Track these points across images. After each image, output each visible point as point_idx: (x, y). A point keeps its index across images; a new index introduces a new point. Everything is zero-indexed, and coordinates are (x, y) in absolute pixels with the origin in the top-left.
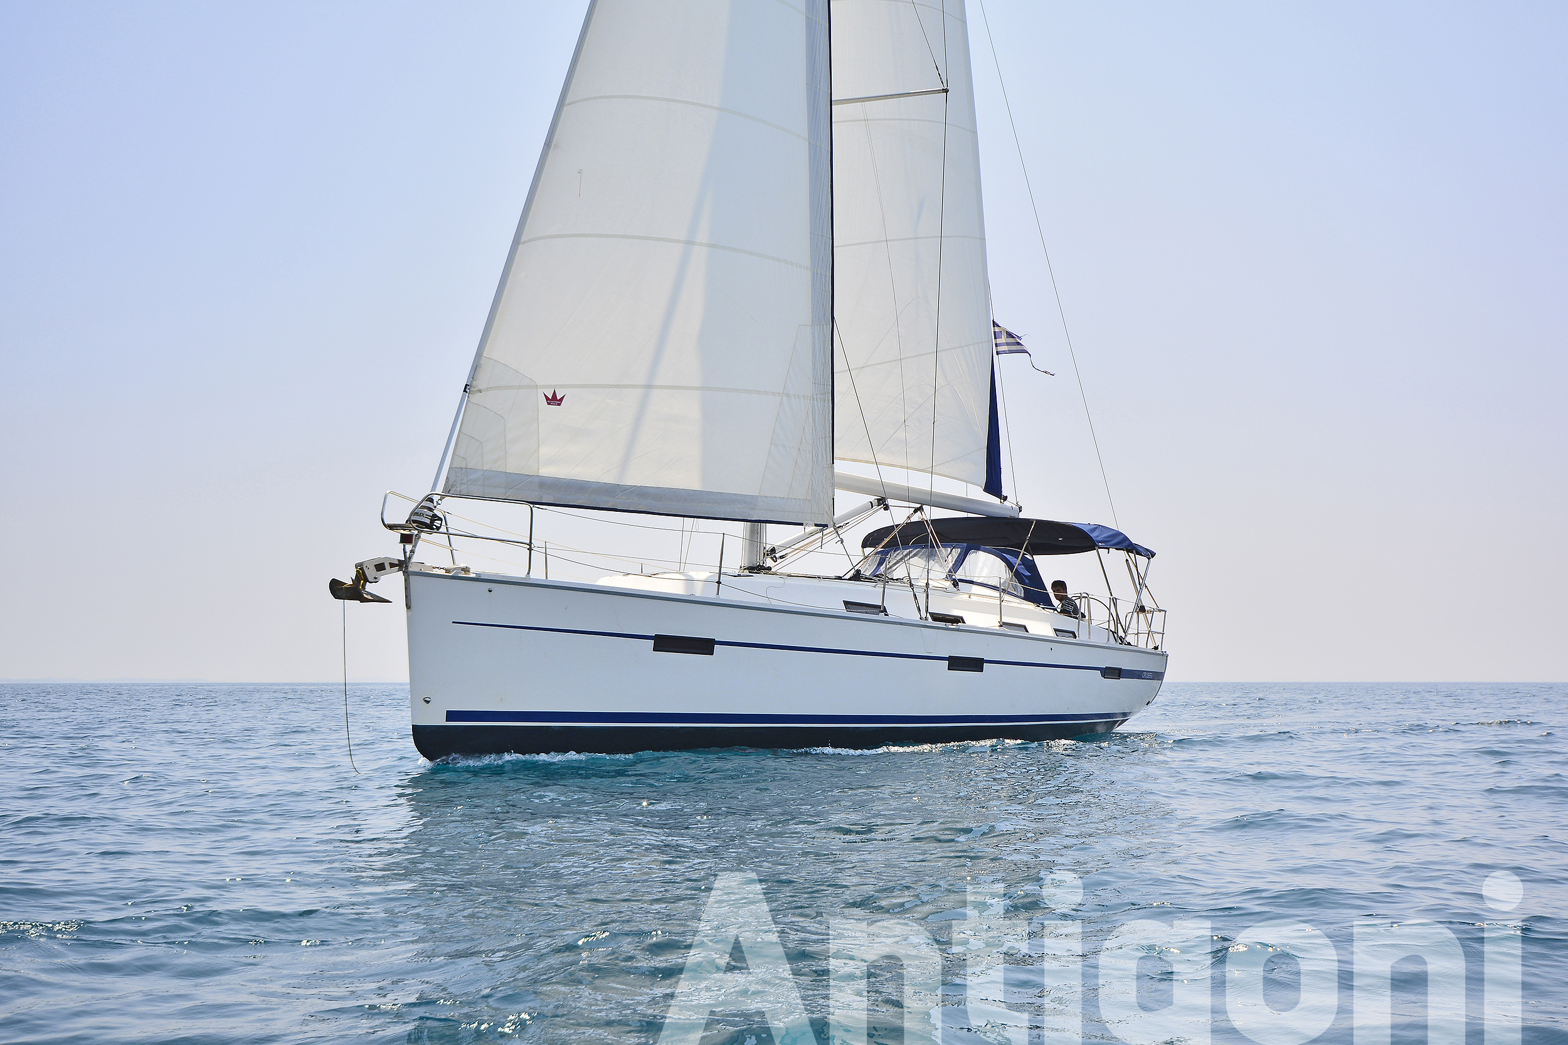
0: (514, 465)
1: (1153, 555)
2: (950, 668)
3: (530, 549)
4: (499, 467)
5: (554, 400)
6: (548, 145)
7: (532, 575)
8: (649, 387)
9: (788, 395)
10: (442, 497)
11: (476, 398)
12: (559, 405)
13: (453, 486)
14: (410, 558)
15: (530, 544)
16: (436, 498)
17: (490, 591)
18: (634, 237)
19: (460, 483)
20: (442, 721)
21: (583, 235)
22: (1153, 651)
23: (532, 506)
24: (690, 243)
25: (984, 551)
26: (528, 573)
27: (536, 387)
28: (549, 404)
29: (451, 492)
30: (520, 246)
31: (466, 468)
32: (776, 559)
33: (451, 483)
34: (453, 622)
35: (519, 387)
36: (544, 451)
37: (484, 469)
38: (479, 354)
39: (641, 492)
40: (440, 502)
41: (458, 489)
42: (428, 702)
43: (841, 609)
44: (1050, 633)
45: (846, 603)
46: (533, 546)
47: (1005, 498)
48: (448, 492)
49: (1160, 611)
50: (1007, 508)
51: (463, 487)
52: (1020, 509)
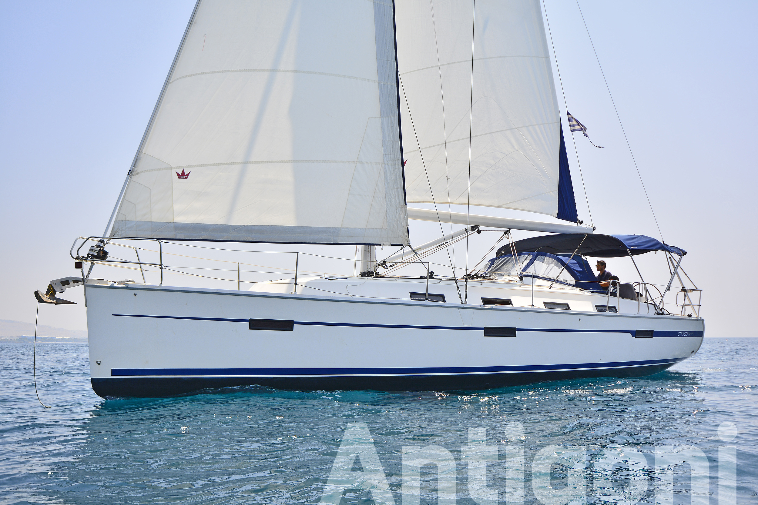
0: (156, 217)
1: (685, 253)
2: (486, 335)
3: (161, 268)
4: (147, 218)
5: (183, 175)
6: (191, 23)
7: (163, 285)
8: (246, 163)
9: (361, 163)
10: (110, 239)
11: (134, 178)
12: (186, 178)
13: (116, 232)
14: (87, 276)
15: (161, 265)
16: (105, 240)
17: (135, 295)
18: (237, 71)
19: (121, 230)
20: (109, 376)
21: (203, 73)
22: (687, 318)
23: (160, 241)
24: (274, 71)
25: (550, 257)
26: (161, 283)
27: (171, 168)
28: (179, 178)
29: (116, 236)
30: (169, 85)
31: (125, 220)
32: (387, 267)
33: (115, 230)
34: (113, 315)
35: (160, 169)
36: (176, 207)
37: (137, 220)
38: (139, 152)
39: (249, 229)
40: (108, 242)
41: (120, 233)
42: (99, 364)
43: (407, 299)
44: (591, 309)
45: (412, 294)
46: (163, 266)
47: (581, 222)
48: (113, 236)
49: (698, 290)
50: (583, 229)
51: (123, 232)
52: (594, 229)
